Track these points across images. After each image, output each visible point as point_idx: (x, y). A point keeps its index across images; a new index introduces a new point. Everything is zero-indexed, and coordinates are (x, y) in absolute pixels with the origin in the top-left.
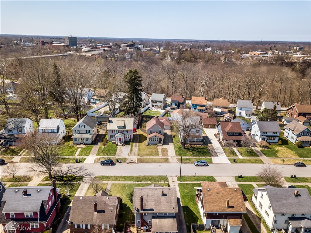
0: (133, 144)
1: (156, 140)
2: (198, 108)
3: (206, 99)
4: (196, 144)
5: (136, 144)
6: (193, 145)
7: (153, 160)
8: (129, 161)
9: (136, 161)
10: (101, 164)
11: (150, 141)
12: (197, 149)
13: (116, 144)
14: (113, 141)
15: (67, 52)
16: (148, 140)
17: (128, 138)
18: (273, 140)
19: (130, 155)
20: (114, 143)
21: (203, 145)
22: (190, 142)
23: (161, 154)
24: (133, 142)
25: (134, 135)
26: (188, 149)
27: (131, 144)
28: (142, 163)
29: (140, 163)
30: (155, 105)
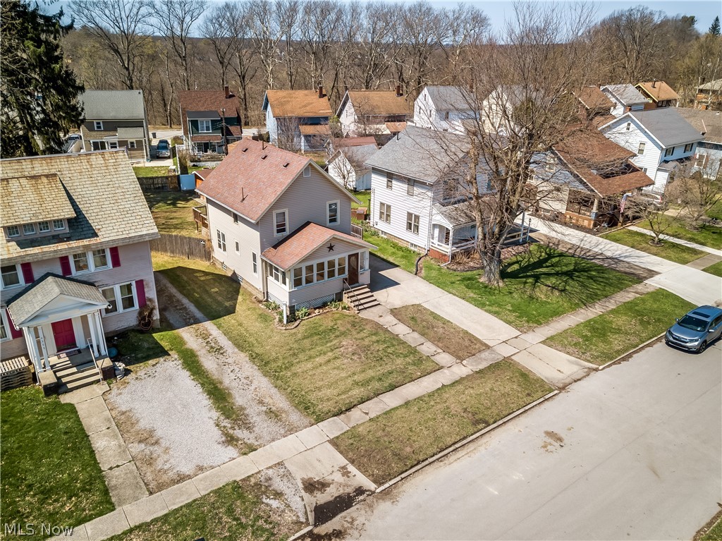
2: (305, 130)
5: (204, 336)
7: (456, 408)
12: (539, 265)
19: (241, 434)
21: (524, 241)
23: (431, 346)
28: (416, 471)
29: (398, 479)
30: (111, 144)
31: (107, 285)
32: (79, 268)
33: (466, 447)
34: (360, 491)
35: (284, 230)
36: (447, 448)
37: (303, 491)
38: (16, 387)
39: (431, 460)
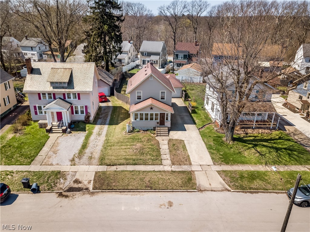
0: (93, 128)
1: (152, 119)
4: (256, 128)
5: (101, 129)
6: (250, 131)
7: (147, 179)
8: (69, 183)
9: (89, 182)
11: (138, 119)
12: (266, 141)
13: (48, 127)
14: (40, 122)
16: (132, 119)
17: (82, 112)
19: (77, 160)
20: (43, 126)
21: (274, 129)
23: (168, 156)
24: (95, 122)
25: (100, 108)
26: (240, 140)
27: (87, 128)
28: (109, 191)
29: (101, 191)
30: (148, 61)
31: (76, 105)
32: (68, 98)
33: (135, 192)
34: (87, 189)
35: (140, 99)
36: (127, 190)
37: (72, 181)
38: (43, 128)
39: (117, 190)
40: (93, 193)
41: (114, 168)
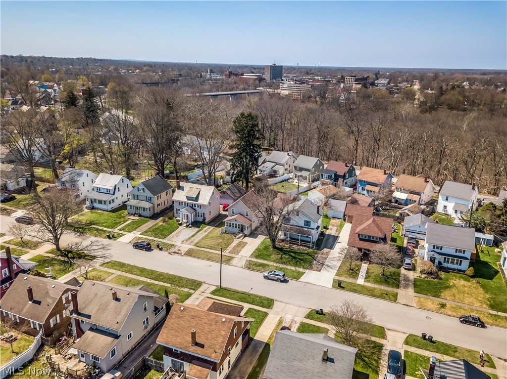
0: (205, 227)
1: (236, 227)
2: (368, 187)
3: (385, 174)
4: (301, 245)
5: (209, 229)
6: (294, 246)
8: (176, 250)
9: (184, 251)
10: (133, 246)
11: (228, 226)
13: (180, 222)
14: (177, 218)
15: (257, 88)
17: (201, 216)
18: (457, 264)
19: (185, 241)
20: (178, 221)
22: (291, 238)
23: (231, 249)
24: (209, 223)
25: (219, 215)
26: (280, 249)
27: (201, 226)
29: (186, 256)
31: (198, 211)
32: (195, 207)
34: (181, 254)
35: (234, 213)
40: (183, 256)
41: (199, 248)
